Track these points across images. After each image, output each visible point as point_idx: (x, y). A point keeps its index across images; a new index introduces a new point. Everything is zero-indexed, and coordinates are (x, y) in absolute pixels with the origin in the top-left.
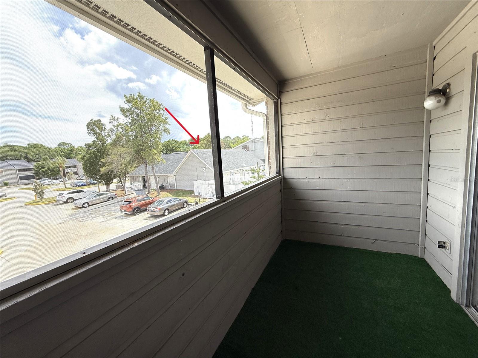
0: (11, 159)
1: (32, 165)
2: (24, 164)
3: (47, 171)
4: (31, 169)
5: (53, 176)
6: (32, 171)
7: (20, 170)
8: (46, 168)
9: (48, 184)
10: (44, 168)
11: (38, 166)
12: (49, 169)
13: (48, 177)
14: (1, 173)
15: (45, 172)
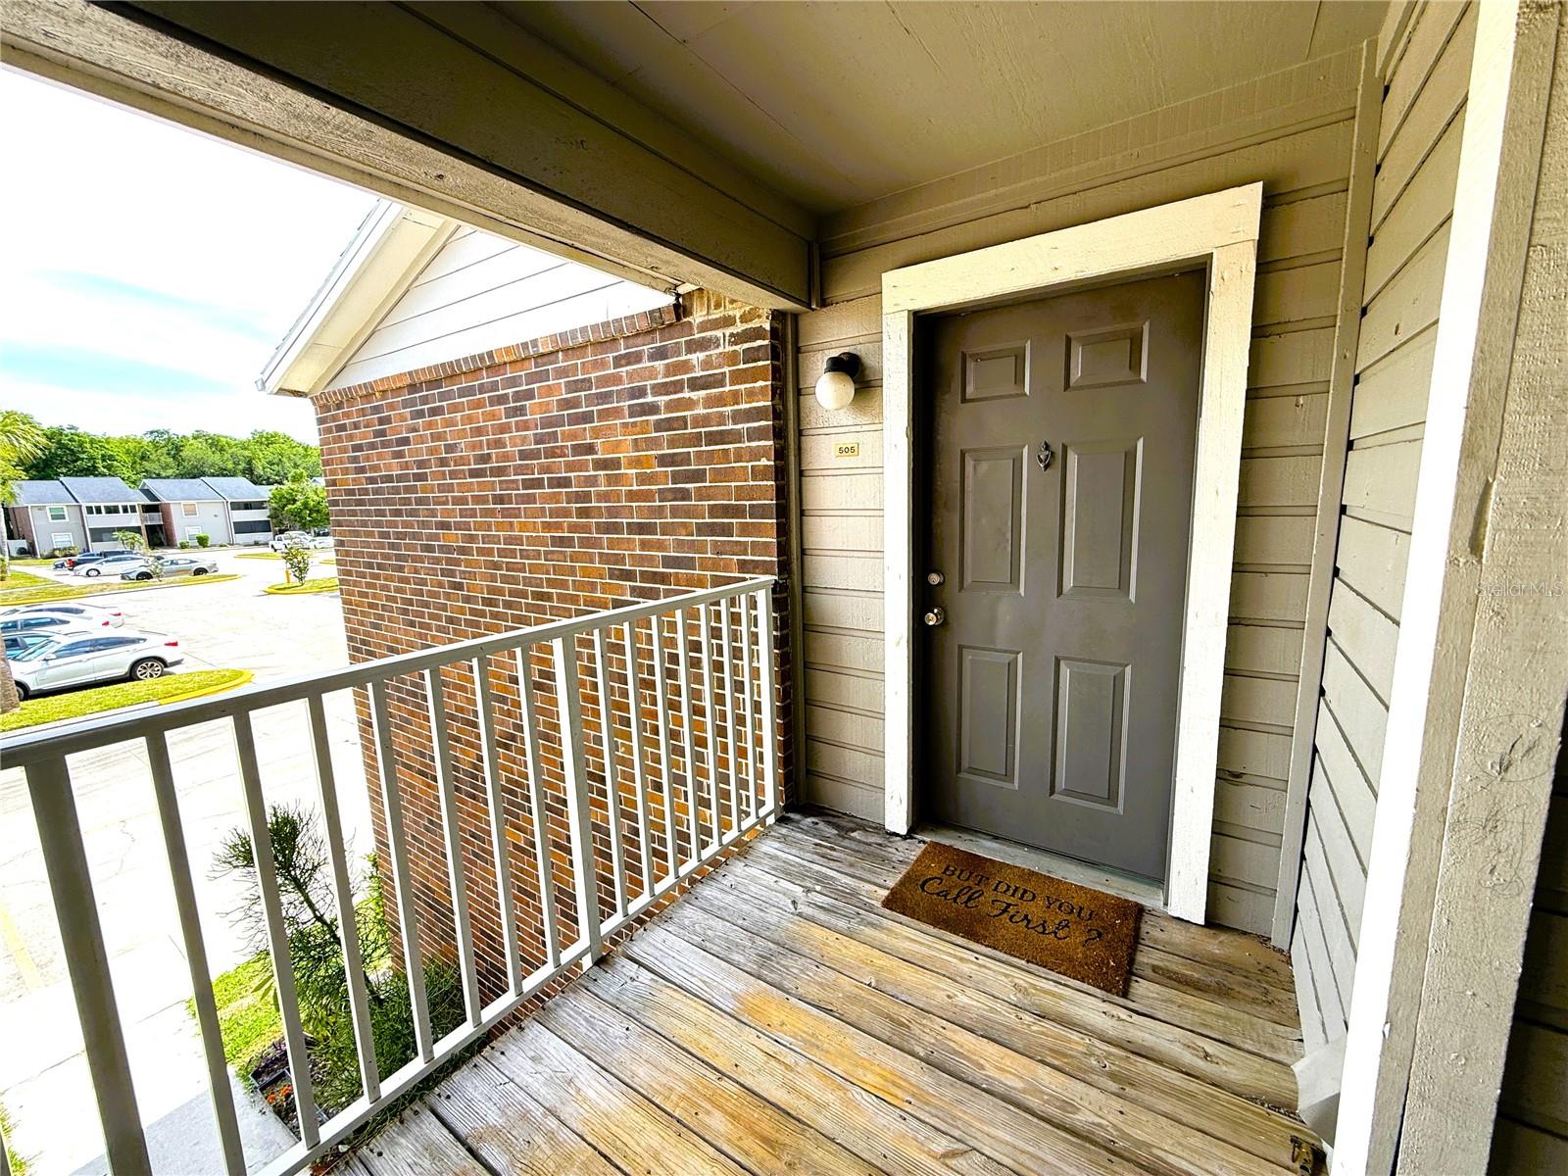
0: (215, 475)
1: (265, 493)
2: (241, 488)
3: (302, 510)
4: (262, 502)
5: (316, 527)
6: (264, 508)
7: (236, 506)
8: (298, 504)
10: (295, 501)
11: (278, 497)
12: (305, 505)
13: (304, 527)
14: (191, 512)
15: (297, 514)
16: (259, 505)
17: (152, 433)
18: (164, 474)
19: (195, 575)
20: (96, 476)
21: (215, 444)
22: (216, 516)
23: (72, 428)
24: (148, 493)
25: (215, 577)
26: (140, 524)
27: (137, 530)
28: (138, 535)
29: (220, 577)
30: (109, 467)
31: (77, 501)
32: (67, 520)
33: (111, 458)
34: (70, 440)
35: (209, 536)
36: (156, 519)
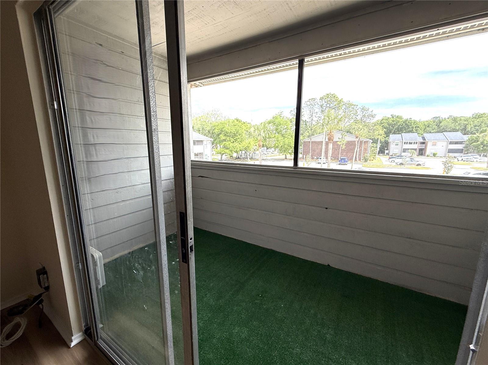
0: (449, 131)
1: (466, 138)
2: (458, 136)
3: (479, 145)
4: (462, 142)
5: (485, 153)
6: (463, 144)
7: (451, 143)
8: (479, 142)
9: (472, 160)
10: (478, 141)
11: (470, 139)
12: (482, 143)
13: (478, 152)
14: (434, 144)
15: (477, 147)
16: (461, 143)
17: (434, 118)
18: (432, 131)
19: (417, 166)
20: (412, 133)
21: (455, 120)
22: (443, 146)
23: (411, 119)
24: (424, 138)
25: (423, 168)
26: (417, 148)
27: (416, 150)
28: (415, 151)
29: (425, 168)
30: (416, 130)
31: (403, 140)
32: (399, 146)
33: (418, 127)
34: (408, 122)
35: (438, 153)
36: (423, 146)
